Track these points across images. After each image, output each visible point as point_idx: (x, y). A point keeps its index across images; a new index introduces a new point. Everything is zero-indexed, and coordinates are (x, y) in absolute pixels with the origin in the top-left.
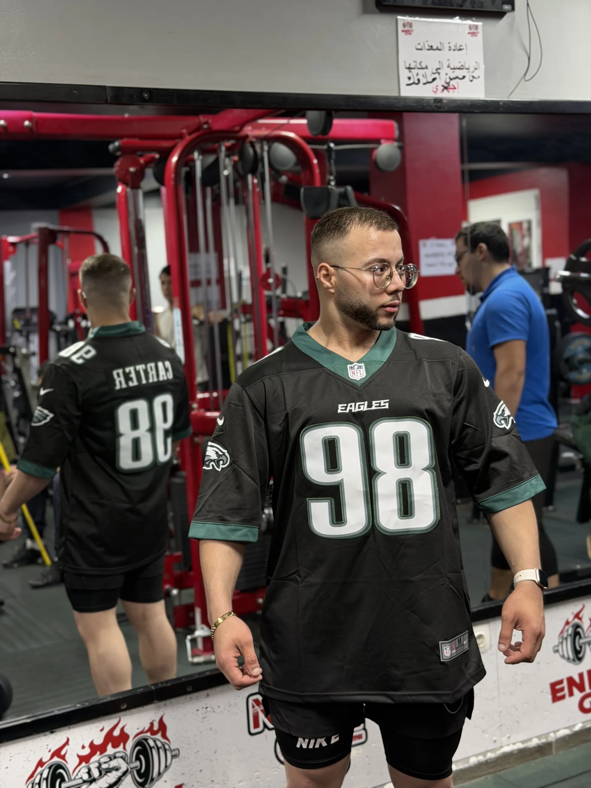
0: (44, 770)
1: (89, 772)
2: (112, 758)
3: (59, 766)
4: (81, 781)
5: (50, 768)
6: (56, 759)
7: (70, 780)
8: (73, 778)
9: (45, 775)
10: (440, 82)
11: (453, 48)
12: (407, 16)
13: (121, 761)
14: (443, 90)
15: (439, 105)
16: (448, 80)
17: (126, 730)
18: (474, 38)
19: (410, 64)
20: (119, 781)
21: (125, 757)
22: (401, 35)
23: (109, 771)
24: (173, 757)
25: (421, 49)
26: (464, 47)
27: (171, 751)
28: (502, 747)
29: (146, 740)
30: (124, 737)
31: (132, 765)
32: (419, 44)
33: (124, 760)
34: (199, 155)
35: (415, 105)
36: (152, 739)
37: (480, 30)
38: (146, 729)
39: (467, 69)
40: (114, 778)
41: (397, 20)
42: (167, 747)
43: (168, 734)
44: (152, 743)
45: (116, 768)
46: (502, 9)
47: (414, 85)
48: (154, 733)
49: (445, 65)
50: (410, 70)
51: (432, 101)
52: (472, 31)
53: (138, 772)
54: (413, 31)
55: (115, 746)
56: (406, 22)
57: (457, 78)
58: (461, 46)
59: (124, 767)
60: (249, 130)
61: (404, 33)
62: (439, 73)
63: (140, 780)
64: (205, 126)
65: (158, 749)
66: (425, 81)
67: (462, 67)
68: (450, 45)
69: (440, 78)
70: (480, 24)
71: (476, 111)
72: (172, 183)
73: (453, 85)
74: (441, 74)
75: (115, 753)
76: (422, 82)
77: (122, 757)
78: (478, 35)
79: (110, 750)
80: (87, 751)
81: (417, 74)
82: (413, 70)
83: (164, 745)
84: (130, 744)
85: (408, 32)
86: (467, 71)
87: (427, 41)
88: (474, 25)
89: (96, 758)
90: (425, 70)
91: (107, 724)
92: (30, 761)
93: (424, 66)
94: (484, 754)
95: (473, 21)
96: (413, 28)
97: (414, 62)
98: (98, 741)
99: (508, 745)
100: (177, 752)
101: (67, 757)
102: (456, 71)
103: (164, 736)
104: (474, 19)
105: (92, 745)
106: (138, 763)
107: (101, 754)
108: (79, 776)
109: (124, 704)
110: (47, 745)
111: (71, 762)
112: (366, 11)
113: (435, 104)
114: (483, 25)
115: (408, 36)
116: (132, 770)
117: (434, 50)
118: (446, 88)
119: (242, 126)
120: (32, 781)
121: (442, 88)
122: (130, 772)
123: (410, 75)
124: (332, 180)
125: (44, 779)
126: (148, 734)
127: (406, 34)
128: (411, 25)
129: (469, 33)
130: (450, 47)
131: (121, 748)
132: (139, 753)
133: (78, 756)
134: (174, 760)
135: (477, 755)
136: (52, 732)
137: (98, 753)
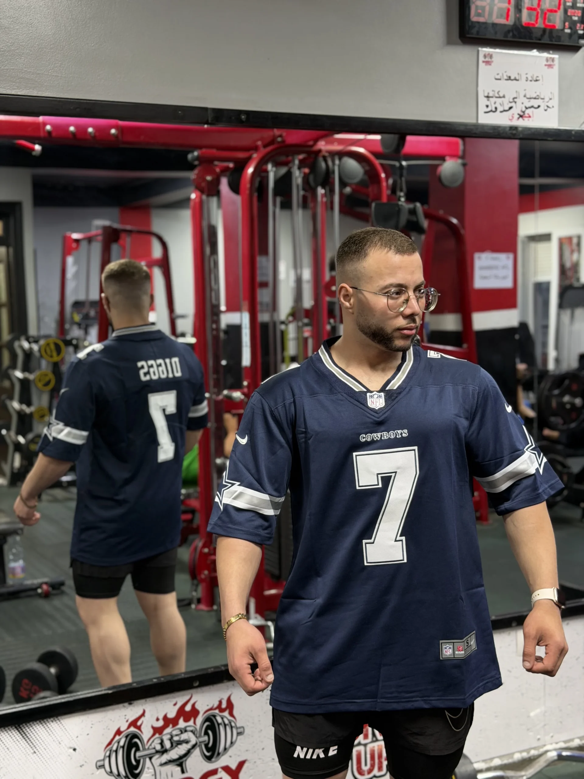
0: (121, 739)
1: (162, 743)
2: (183, 731)
3: (135, 736)
4: (154, 751)
5: (127, 737)
6: (132, 729)
7: (144, 749)
8: (147, 747)
9: (122, 743)
10: (516, 111)
11: (530, 78)
12: (488, 48)
13: (191, 734)
14: (518, 118)
15: (514, 132)
16: (524, 109)
17: (197, 706)
18: (550, 70)
19: (488, 93)
20: (188, 753)
21: (195, 731)
22: (482, 65)
23: (179, 743)
24: (239, 734)
25: (500, 79)
26: (540, 78)
27: (237, 728)
28: (545, 745)
29: (214, 716)
30: (195, 712)
31: (201, 739)
32: (498, 74)
33: (194, 733)
34: (273, 167)
35: (491, 131)
36: (220, 716)
37: (556, 62)
38: (215, 706)
39: (543, 99)
40: (184, 750)
41: (478, 51)
42: (233, 724)
43: (235, 712)
44: (219, 720)
45: (186, 741)
46: (578, 43)
47: (491, 113)
48: (222, 710)
49: (522, 95)
50: (488, 99)
51: (508, 129)
52: (549, 63)
53: (206, 746)
54: (492, 62)
55: (186, 720)
56: (487, 53)
57: (532, 107)
58: (537, 77)
59: (193, 740)
60: (322, 145)
61: (484, 64)
62: (515, 102)
63: (208, 754)
64: (279, 139)
65: (225, 725)
66: (502, 110)
67: (537, 97)
68: (527, 76)
69: (516, 107)
70: (556, 56)
71: (549, 139)
72: (248, 192)
73: (528, 114)
74: (517, 103)
75: (186, 727)
76: (499, 110)
77: (192, 731)
78: (555, 67)
79: (182, 724)
80: (161, 723)
81: (495, 103)
82: (491, 99)
83: (230, 723)
84: (200, 719)
85: (488, 63)
86: (542, 100)
87: (506, 72)
88: (551, 58)
89: (168, 730)
90: (503, 99)
91: (180, 699)
92: (109, 729)
93: (501, 95)
94: (528, 751)
95: (550, 53)
96: (493, 59)
97: (493, 91)
98: (172, 714)
99: (551, 744)
100: (241, 730)
101: (143, 728)
102: (532, 100)
103: (231, 714)
104: (551, 52)
105: (165, 718)
106: (206, 738)
107: (173, 726)
108: (153, 746)
109: (196, 682)
110: (125, 716)
111: (146, 733)
112: (450, 42)
113: (510, 132)
114: (559, 58)
115: (488, 67)
116: (201, 743)
117: (512, 80)
118: (521, 116)
119: (316, 140)
120: (109, 748)
121: (518, 116)
122: (199, 746)
123: (488, 103)
124: (402, 197)
125: (121, 747)
126: (217, 711)
127: (486, 65)
128: (491, 56)
129: (546, 65)
130: (527, 78)
131: (191, 723)
132: (208, 728)
133: (153, 728)
134: (239, 737)
135: (521, 752)
136: (130, 704)
137: (171, 726)
